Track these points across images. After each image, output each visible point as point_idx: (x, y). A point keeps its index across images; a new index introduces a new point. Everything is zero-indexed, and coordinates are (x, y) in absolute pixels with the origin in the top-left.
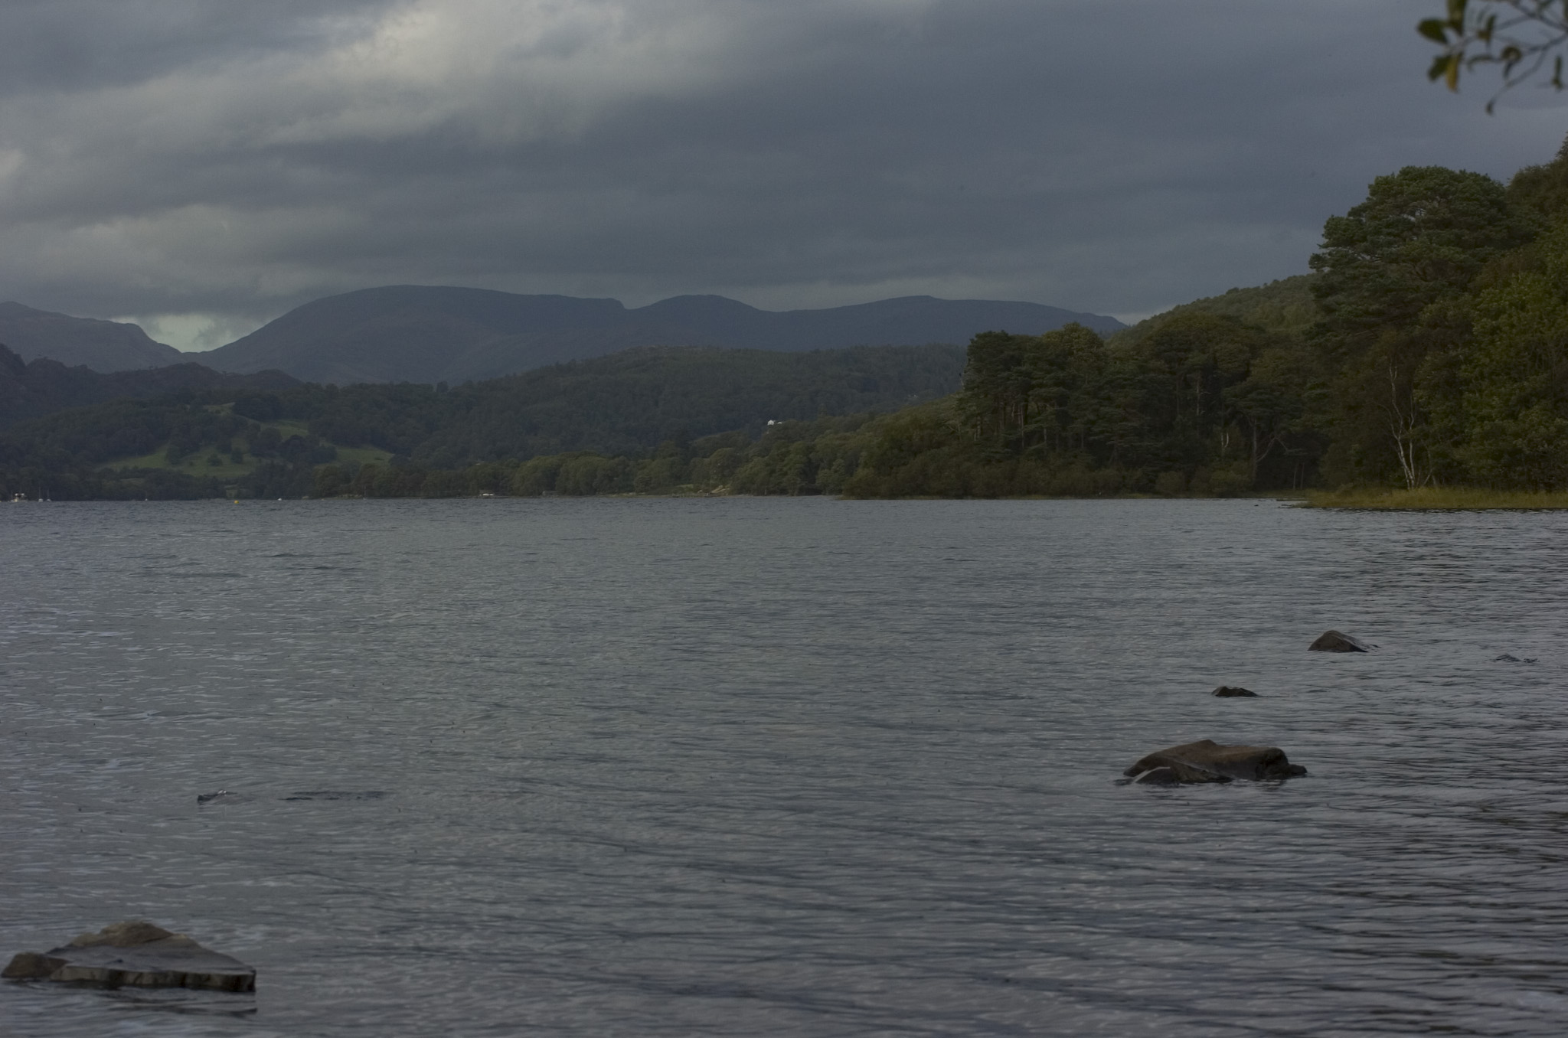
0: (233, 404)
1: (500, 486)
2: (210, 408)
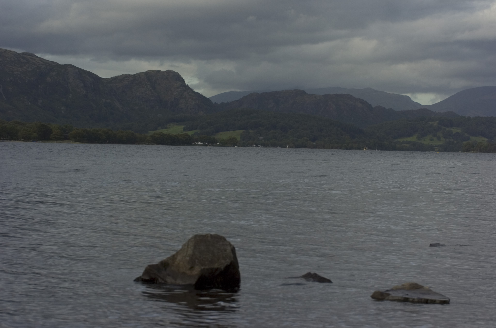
0: (438, 122)
2: (431, 123)
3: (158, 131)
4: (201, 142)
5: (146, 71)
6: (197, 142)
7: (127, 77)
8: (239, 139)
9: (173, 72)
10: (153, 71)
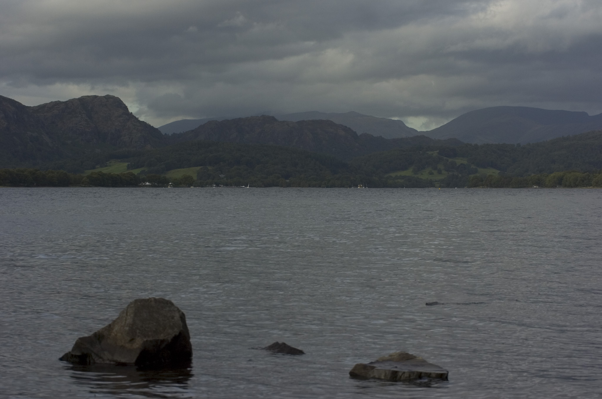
0: (438, 151)
2: (430, 153)
3: (96, 171)
6: (144, 182)
7: (57, 104)
8: (195, 178)
9: (113, 97)
10: (88, 96)
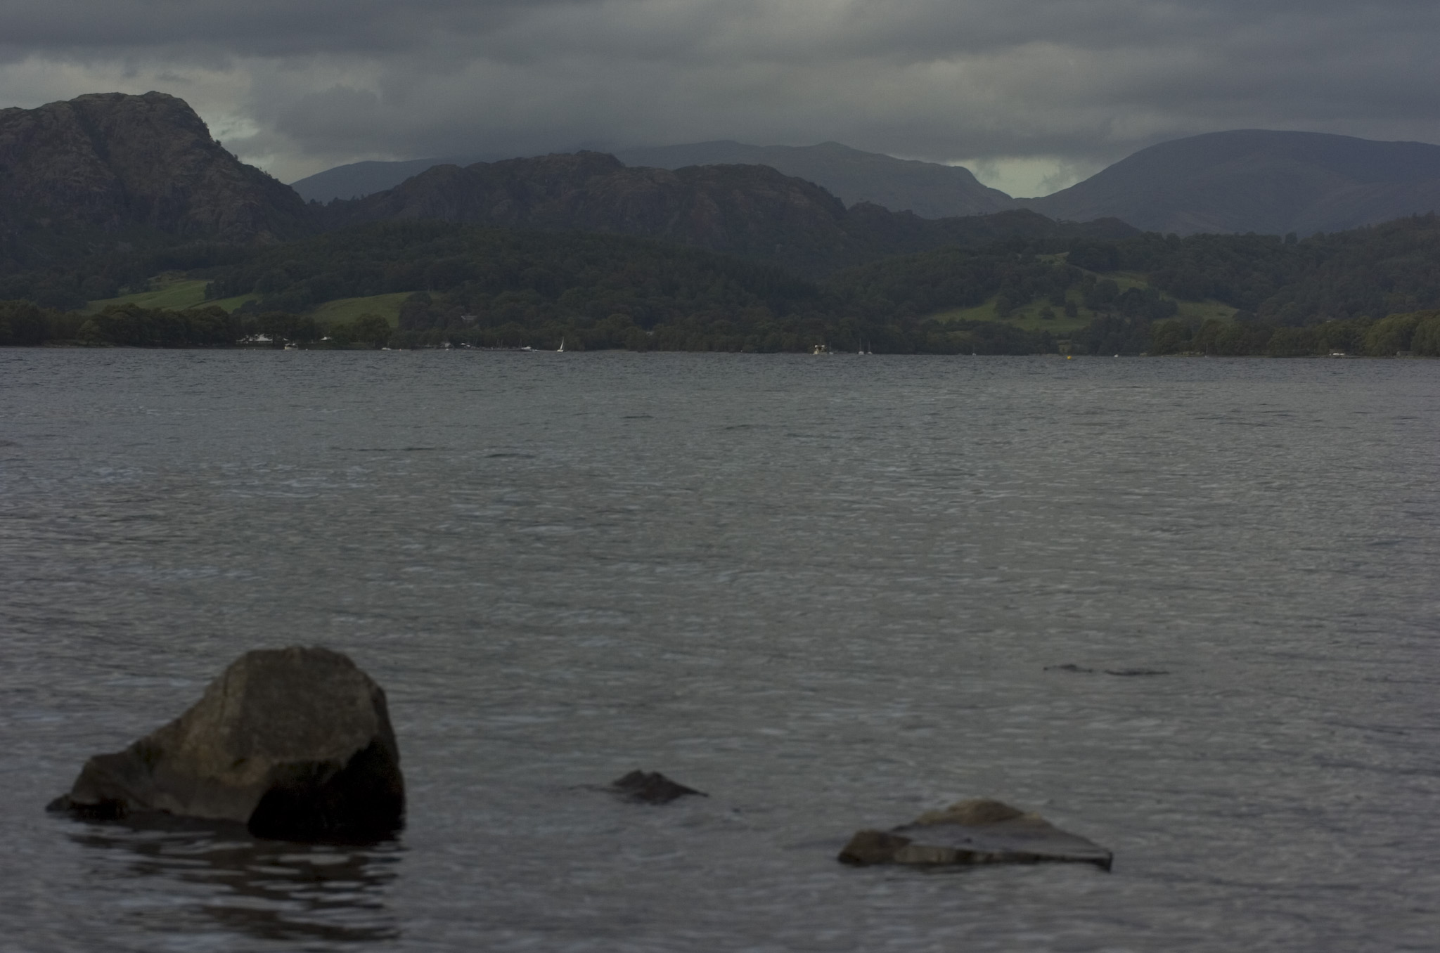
0: (1068, 253)
1: (1351, 346)
2: (1044, 258)
3: (120, 302)
4: (265, 336)
5: (74, 96)
6: (252, 334)
7: (11, 116)
8: (394, 323)
9: (168, 99)
10: (98, 96)
